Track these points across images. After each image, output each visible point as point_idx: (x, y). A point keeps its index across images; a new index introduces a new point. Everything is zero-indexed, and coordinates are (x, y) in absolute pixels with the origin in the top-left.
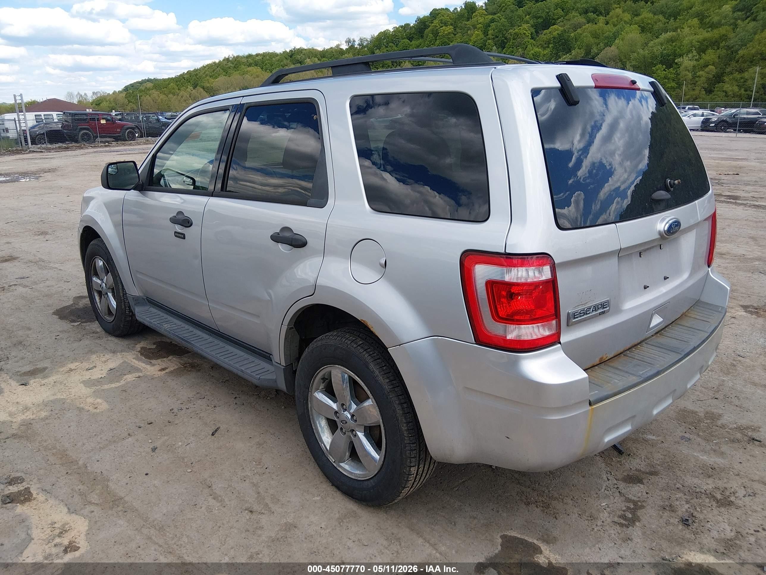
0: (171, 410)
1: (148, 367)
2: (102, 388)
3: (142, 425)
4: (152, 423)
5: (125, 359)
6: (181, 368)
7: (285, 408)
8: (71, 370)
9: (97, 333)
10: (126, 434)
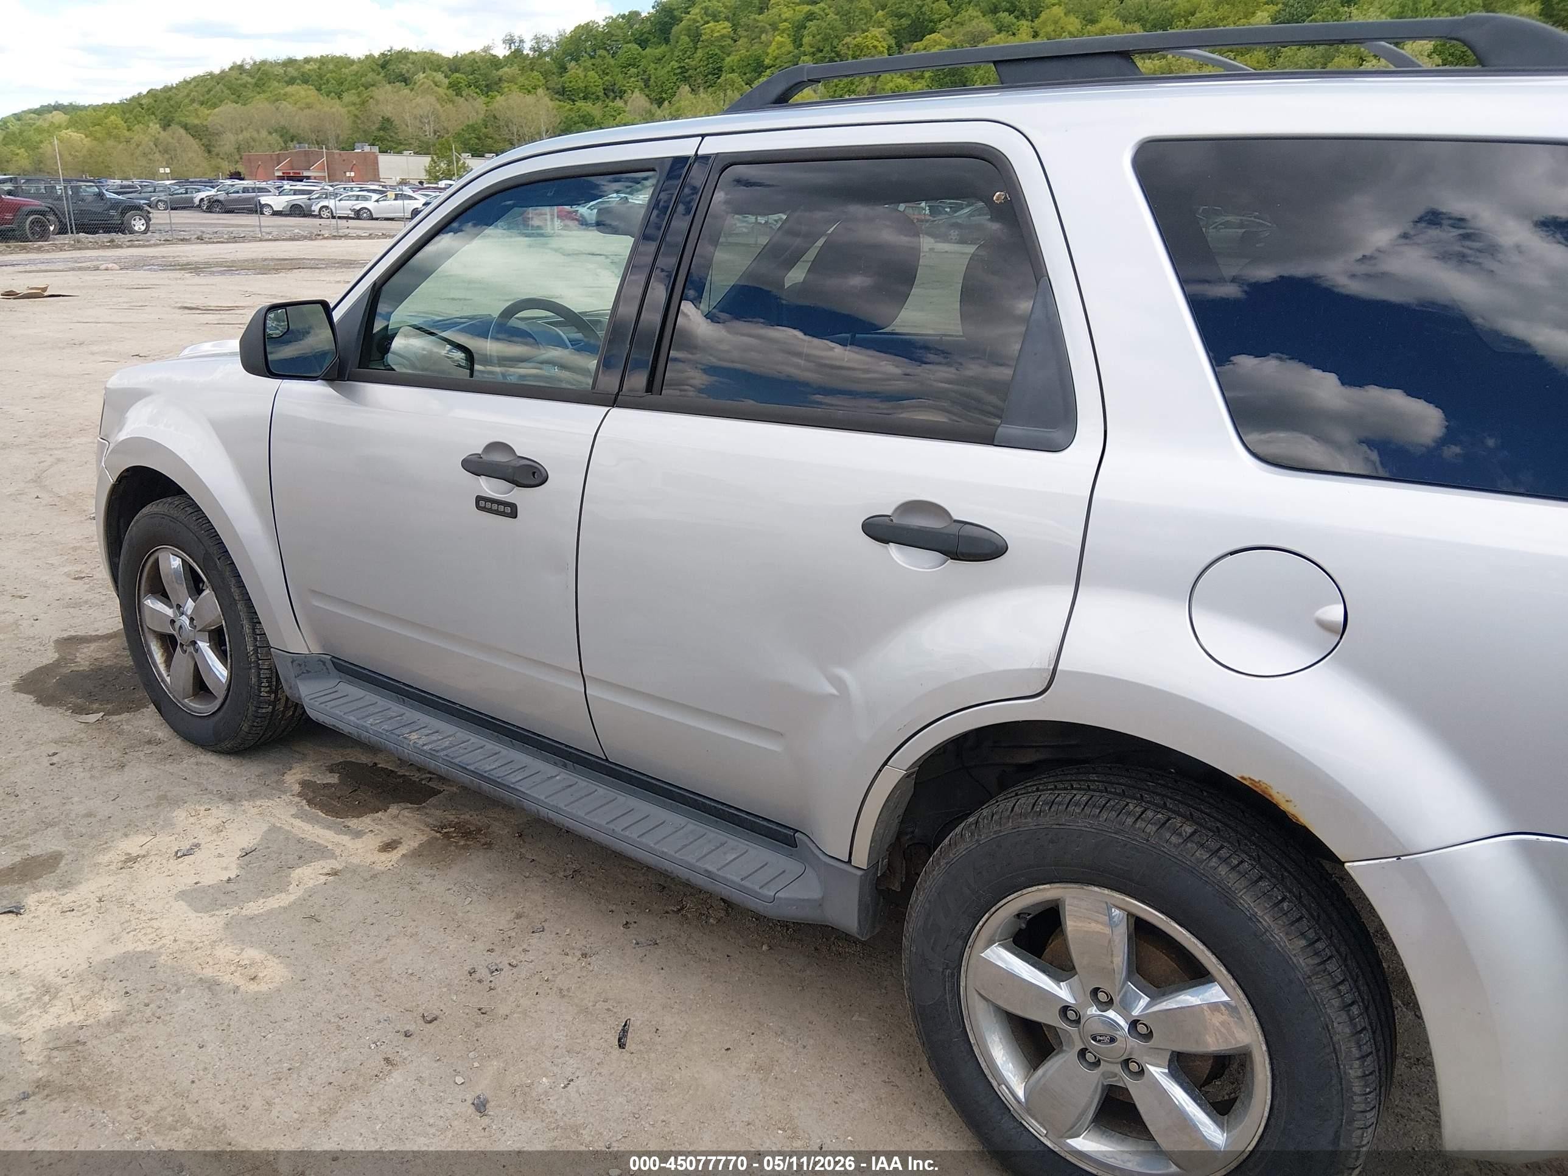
0: (471, 974)
1: (345, 839)
2: (244, 912)
3: (411, 1028)
4: (435, 1019)
5: (272, 820)
6: (437, 839)
7: (770, 948)
8: (131, 860)
9: (159, 742)
10: (377, 1062)
